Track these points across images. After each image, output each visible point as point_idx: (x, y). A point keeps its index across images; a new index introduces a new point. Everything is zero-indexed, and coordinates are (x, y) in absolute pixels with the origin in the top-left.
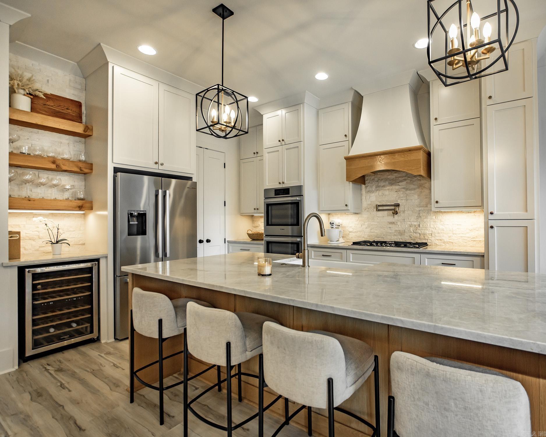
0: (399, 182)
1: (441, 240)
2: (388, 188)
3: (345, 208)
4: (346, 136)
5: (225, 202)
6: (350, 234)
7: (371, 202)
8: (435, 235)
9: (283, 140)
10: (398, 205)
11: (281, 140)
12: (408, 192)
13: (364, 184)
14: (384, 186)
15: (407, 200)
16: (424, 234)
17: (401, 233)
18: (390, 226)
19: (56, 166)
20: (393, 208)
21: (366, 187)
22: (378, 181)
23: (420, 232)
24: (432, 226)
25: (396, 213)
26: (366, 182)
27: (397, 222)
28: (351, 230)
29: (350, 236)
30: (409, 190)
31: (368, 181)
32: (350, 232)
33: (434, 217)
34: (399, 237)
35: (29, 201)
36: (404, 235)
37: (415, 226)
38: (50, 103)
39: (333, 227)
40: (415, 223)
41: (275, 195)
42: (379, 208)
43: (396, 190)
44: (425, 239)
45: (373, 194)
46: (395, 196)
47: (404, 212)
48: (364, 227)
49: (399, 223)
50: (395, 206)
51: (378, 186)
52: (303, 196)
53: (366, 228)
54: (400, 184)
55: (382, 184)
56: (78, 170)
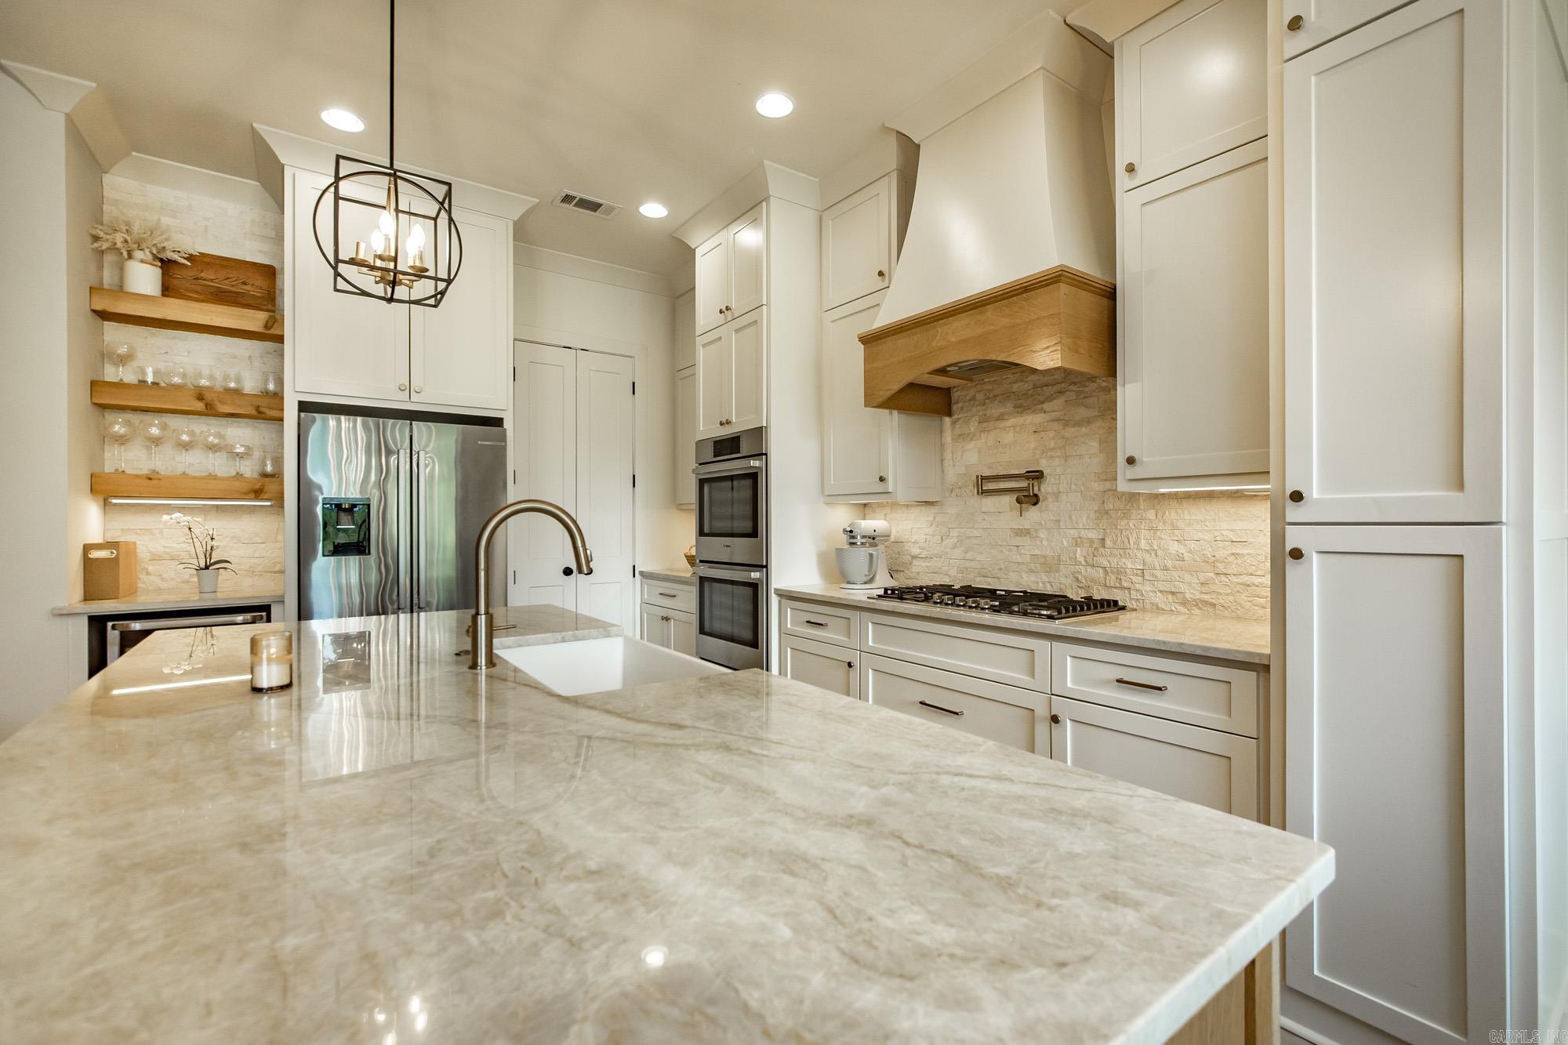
0: (1042, 402)
1: (1173, 593)
2: (1012, 421)
3: (880, 487)
4: (881, 274)
5: (634, 476)
6: (915, 562)
7: (967, 467)
8: (1153, 575)
9: (728, 308)
10: (1037, 476)
11: (724, 309)
12: (1070, 432)
13: (950, 414)
14: (1000, 418)
15: (1066, 458)
16: (1119, 572)
17: (1049, 566)
18: (1019, 541)
19: (206, 406)
20: (1023, 484)
21: (954, 423)
22: (984, 404)
23: (1105, 563)
24: (1143, 544)
25: (1035, 500)
26: (954, 408)
27: (1036, 531)
28: (915, 551)
29: (914, 569)
30: (1074, 426)
31: (960, 405)
32: (914, 557)
33: (1151, 514)
34: (1045, 579)
35: (148, 480)
36: (1057, 571)
37: (1091, 541)
38: (208, 274)
39: (853, 543)
40: (1092, 535)
41: (715, 456)
42: (985, 485)
43: (1034, 429)
44: (1122, 588)
45: (971, 445)
46: (1033, 445)
47: (1057, 495)
48: (948, 542)
49: (1043, 534)
50: (1028, 478)
51: (984, 420)
52: (766, 454)
53: (954, 547)
54: (1046, 406)
55: (994, 410)
56: (254, 412)
